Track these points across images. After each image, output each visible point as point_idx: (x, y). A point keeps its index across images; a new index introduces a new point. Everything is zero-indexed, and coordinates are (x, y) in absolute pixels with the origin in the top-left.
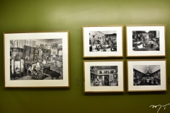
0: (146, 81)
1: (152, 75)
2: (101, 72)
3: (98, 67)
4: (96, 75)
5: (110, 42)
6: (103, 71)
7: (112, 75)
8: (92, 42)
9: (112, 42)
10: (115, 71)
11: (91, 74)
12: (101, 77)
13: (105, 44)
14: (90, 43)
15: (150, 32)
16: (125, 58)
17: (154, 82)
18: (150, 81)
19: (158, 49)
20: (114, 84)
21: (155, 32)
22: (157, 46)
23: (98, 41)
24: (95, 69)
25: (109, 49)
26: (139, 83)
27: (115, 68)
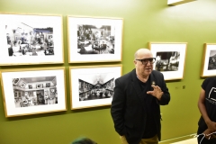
0: (95, 94)
1: (103, 86)
2: (30, 87)
3: (25, 79)
4: (24, 92)
5: (42, 41)
6: (34, 85)
7: (48, 89)
8: (12, 40)
9: (46, 41)
10: (52, 84)
11: (16, 90)
12: (31, 93)
13: (34, 44)
14: (9, 42)
15: (103, 27)
16: (67, 65)
17: (106, 94)
18: (101, 94)
19: (112, 52)
20: (51, 101)
21: (109, 28)
22: (111, 47)
23: (23, 39)
24: (21, 83)
25: (43, 52)
26: (86, 97)
27: (53, 79)
